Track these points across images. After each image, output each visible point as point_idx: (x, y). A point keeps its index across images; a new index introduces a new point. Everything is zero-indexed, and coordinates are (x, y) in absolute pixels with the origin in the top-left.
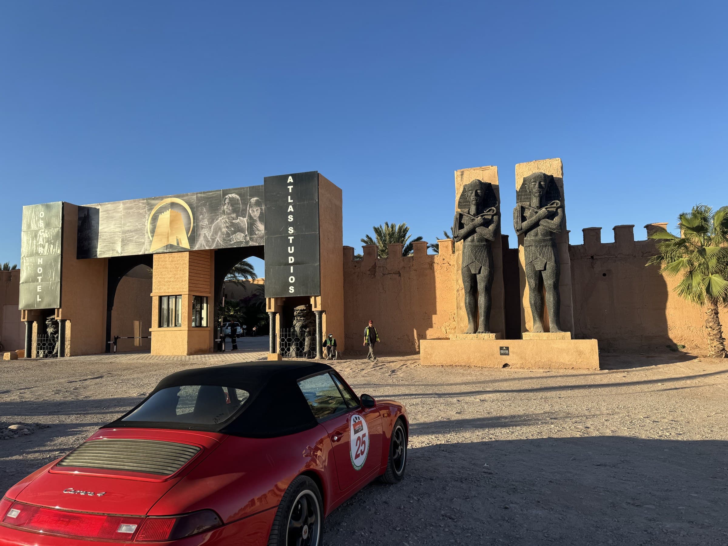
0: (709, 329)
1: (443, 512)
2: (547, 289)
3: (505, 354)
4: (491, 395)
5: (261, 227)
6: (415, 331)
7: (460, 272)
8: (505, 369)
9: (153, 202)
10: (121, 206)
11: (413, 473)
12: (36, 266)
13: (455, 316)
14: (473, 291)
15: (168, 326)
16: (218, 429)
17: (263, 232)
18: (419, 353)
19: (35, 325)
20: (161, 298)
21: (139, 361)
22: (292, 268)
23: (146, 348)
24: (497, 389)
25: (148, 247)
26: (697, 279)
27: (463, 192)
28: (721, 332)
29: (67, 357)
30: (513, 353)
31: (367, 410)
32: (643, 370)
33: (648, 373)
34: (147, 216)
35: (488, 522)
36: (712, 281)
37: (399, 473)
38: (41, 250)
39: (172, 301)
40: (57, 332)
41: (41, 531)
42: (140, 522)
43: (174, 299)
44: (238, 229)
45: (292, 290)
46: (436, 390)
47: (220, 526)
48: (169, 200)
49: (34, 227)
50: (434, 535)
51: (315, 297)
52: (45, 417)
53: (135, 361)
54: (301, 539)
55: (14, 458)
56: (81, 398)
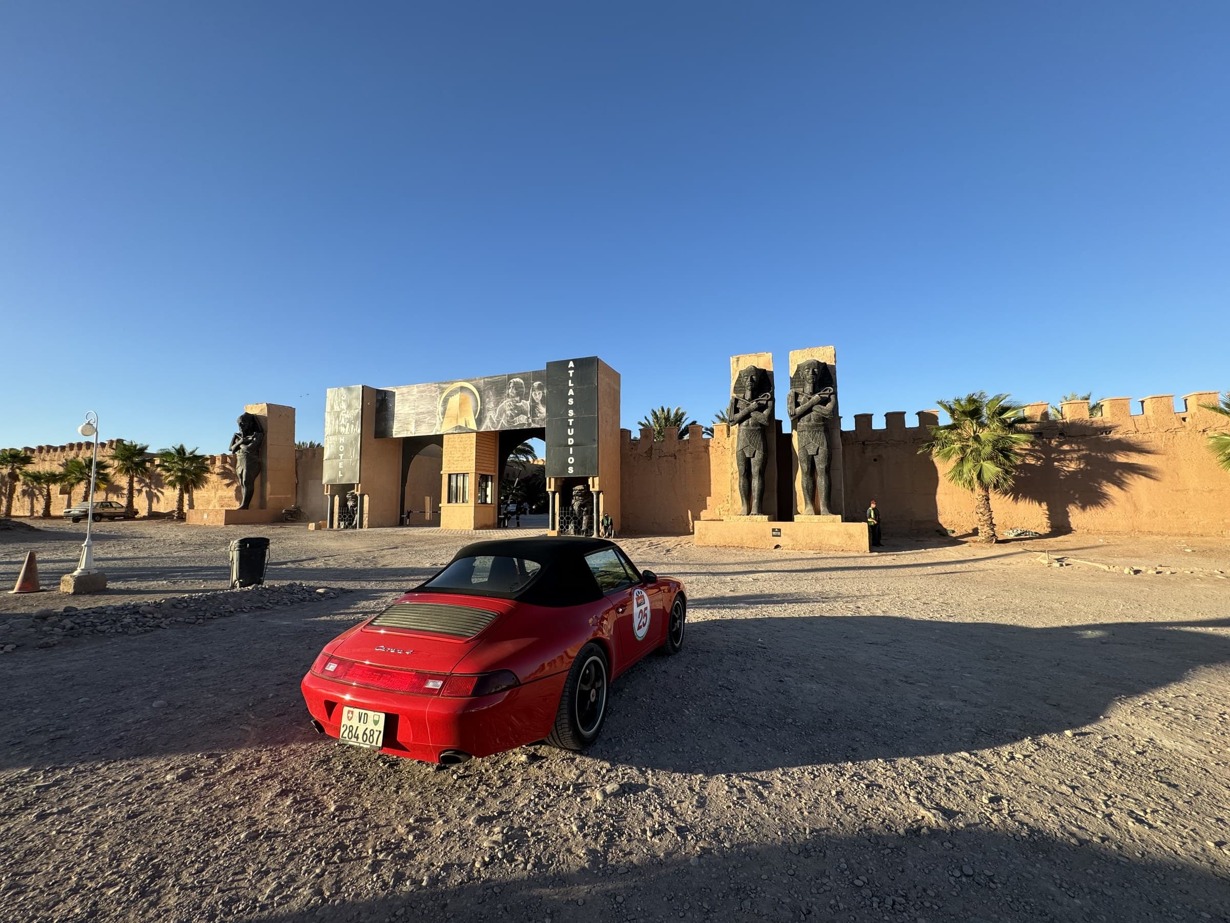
0: (980, 515)
1: (720, 683)
2: (819, 473)
3: (777, 536)
4: (763, 574)
5: (543, 410)
6: (690, 512)
7: (735, 455)
8: (776, 550)
9: (444, 386)
10: (415, 389)
11: (690, 646)
12: (338, 444)
13: (729, 499)
14: (747, 474)
15: (456, 502)
16: (514, 597)
17: (545, 414)
18: (693, 533)
19: (337, 498)
20: (450, 475)
21: (430, 534)
22: (571, 449)
23: (435, 521)
24: (769, 569)
25: (439, 429)
26: (968, 466)
27: (739, 377)
28: (991, 518)
29: (365, 529)
30: (785, 534)
31: (649, 585)
32: (913, 553)
33: (917, 556)
34: (438, 399)
35: (764, 693)
36: (984, 468)
37: (677, 645)
38: (342, 429)
39: (460, 478)
40: (356, 505)
41: (354, 684)
42: (446, 679)
43: (462, 477)
44: (522, 412)
45: (571, 470)
46: (710, 569)
47: (517, 686)
48: (459, 384)
49: (336, 408)
50: (713, 704)
51: (593, 477)
52: (348, 583)
53: (426, 534)
54: (589, 702)
55: (323, 618)
56: (379, 566)
